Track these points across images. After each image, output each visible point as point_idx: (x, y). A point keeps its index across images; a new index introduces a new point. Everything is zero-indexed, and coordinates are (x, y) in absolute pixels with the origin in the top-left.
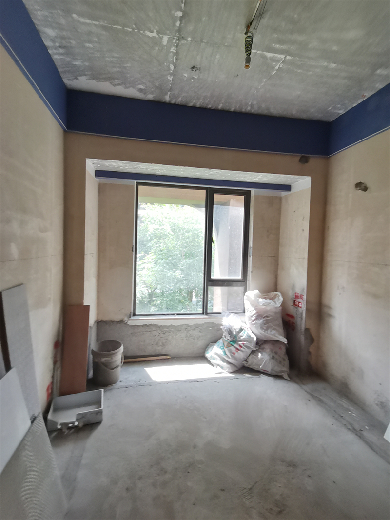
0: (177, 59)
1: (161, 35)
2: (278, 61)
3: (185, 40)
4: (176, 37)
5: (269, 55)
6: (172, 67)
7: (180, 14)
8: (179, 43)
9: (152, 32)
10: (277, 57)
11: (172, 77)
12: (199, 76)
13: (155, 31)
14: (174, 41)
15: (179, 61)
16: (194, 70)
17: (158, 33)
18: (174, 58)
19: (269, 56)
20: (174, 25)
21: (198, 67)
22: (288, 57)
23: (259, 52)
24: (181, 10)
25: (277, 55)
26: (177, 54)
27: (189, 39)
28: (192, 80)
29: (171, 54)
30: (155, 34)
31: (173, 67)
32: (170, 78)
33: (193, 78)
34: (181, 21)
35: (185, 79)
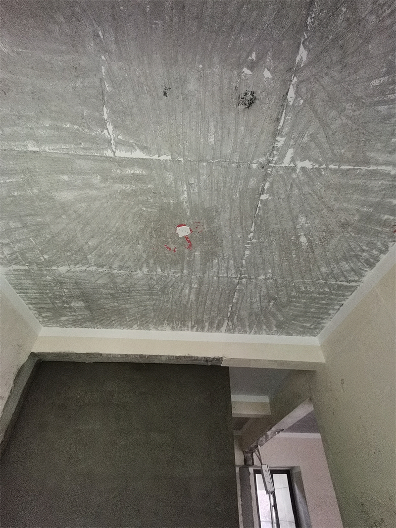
0: (278, 120)
1: (292, 165)
2: (119, 143)
3: (261, 163)
4: (272, 165)
5: (138, 154)
6: (291, 94)
7: (263, 197)
8: (270, 155)
9: (303, 168)
10: (126, 151)
11: (298, 59)
12: (239, 74)
13: (298, 171)
14: (276, 158)
15: (274, 117)
16: (249, 97)
17: (294, 169)
18: (281, 124)
19: (138, 151)
20: (272, 183)
21: (242, 107)
22: (109, 153)
23: (156, 157)
24: (262, 200)
25: (128, 155)
26: (276, 133)
27: (254, 166)
28: (254, 56)
29: (286, 130)
30: (300, 164)
31: (288, 97)
32: (303, 54)
33: (252, 66)
34: (263, 190)
35: (269, 58)
